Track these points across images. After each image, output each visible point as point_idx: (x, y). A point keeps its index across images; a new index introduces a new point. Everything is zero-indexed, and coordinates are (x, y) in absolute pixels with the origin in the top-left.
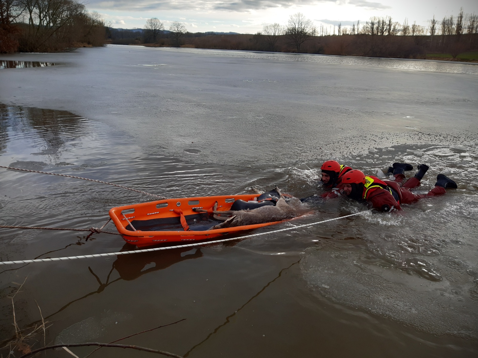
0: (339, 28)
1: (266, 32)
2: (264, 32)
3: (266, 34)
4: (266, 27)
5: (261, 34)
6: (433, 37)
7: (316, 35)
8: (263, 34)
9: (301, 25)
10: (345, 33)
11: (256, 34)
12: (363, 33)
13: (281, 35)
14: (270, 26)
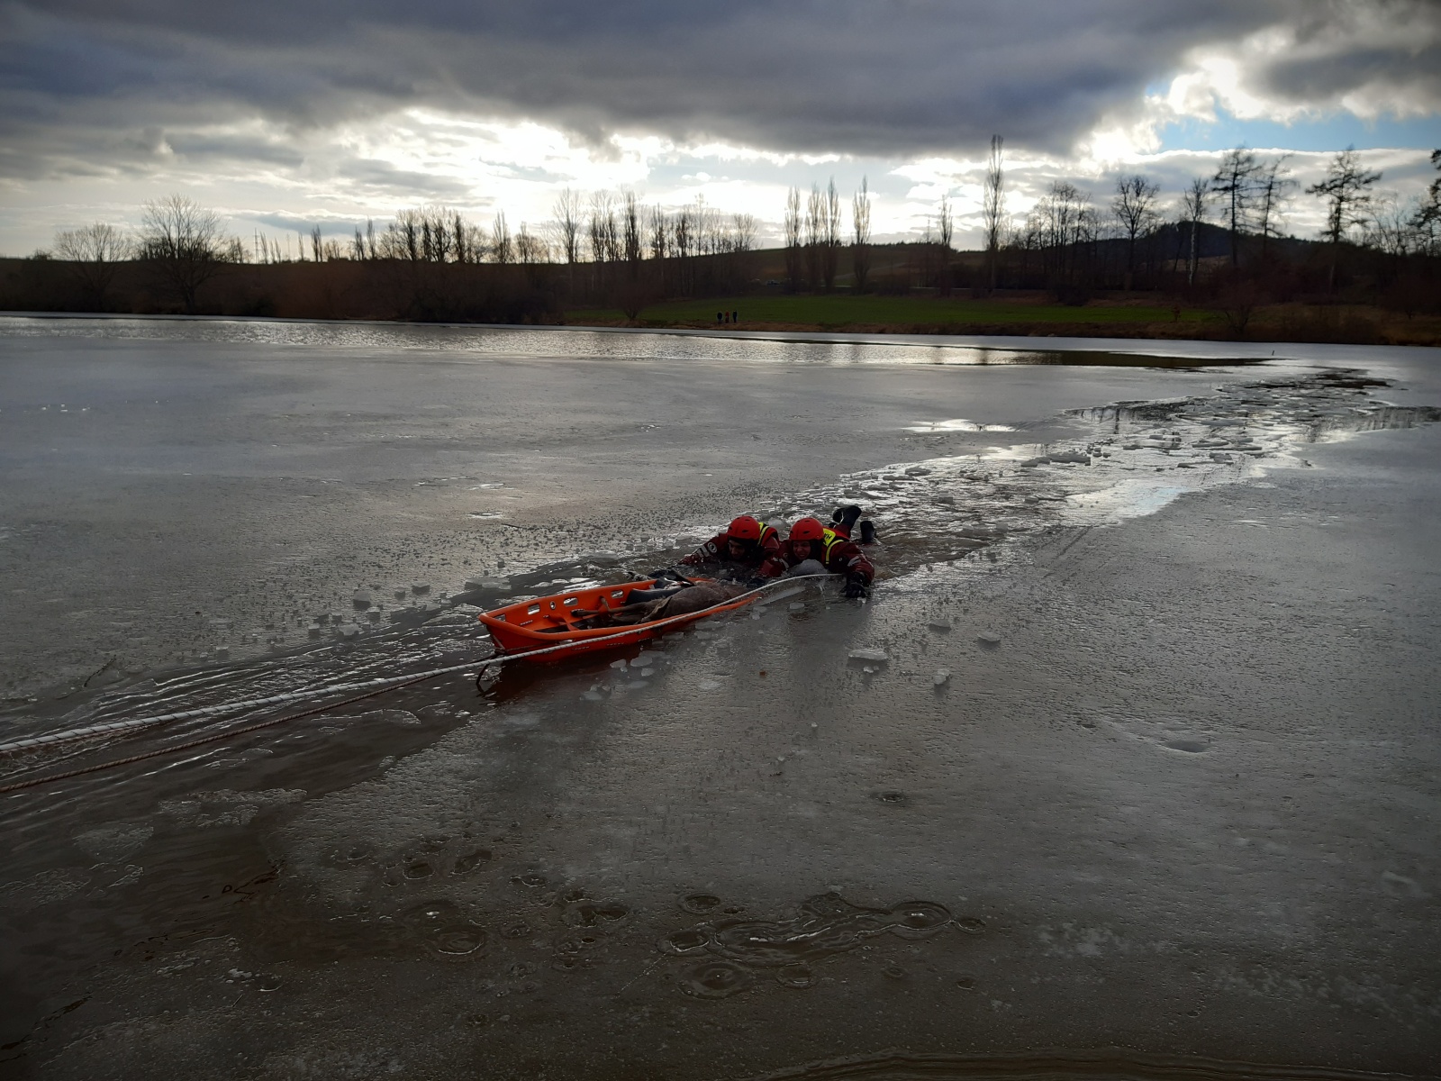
0: (316, 242)
1: (67, 252)
2: (58, 253)
3: (69, 257)
4: (65, 234)
5: (48, 258)
6: (574, 266)
7: (245, 261)
8: (55, 257)
9: (189, 231)
10: (334, 256)
11: (31, 258)
12: (384, 256)
13: (123, 262)
14: (78, 233)
